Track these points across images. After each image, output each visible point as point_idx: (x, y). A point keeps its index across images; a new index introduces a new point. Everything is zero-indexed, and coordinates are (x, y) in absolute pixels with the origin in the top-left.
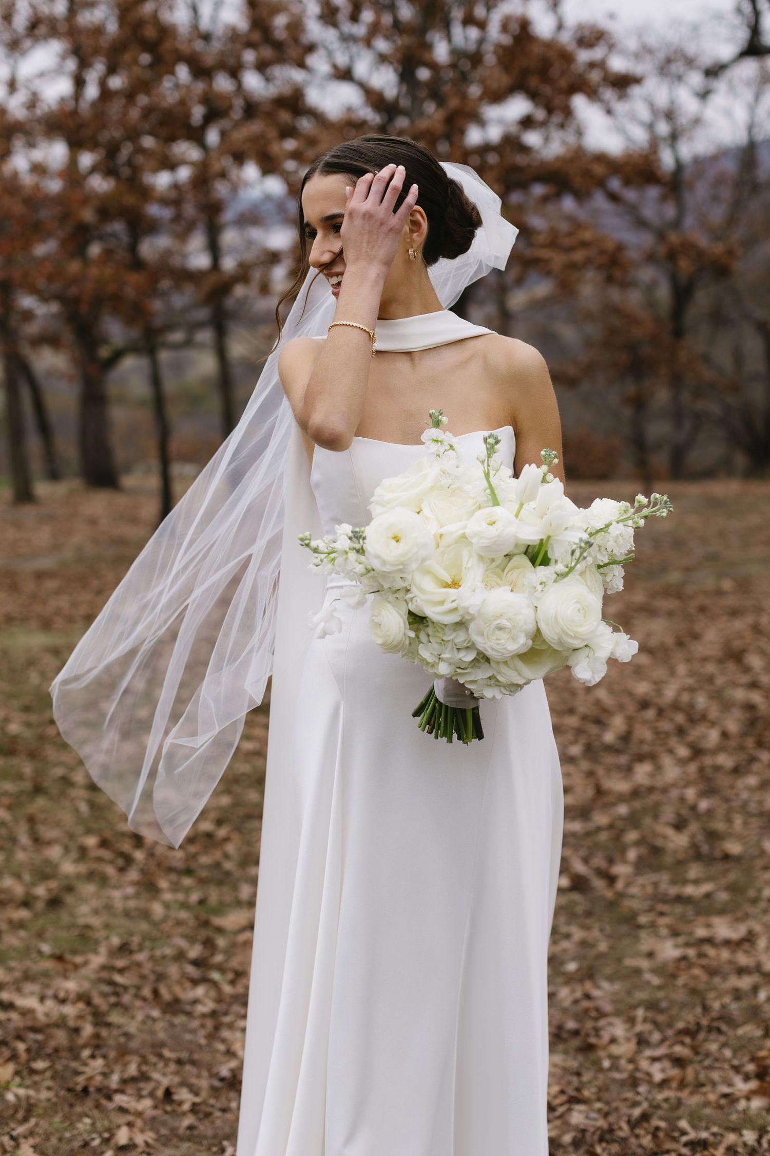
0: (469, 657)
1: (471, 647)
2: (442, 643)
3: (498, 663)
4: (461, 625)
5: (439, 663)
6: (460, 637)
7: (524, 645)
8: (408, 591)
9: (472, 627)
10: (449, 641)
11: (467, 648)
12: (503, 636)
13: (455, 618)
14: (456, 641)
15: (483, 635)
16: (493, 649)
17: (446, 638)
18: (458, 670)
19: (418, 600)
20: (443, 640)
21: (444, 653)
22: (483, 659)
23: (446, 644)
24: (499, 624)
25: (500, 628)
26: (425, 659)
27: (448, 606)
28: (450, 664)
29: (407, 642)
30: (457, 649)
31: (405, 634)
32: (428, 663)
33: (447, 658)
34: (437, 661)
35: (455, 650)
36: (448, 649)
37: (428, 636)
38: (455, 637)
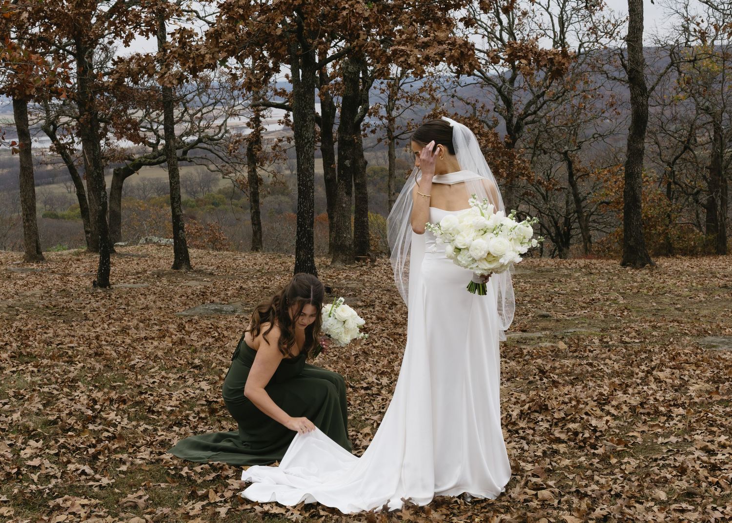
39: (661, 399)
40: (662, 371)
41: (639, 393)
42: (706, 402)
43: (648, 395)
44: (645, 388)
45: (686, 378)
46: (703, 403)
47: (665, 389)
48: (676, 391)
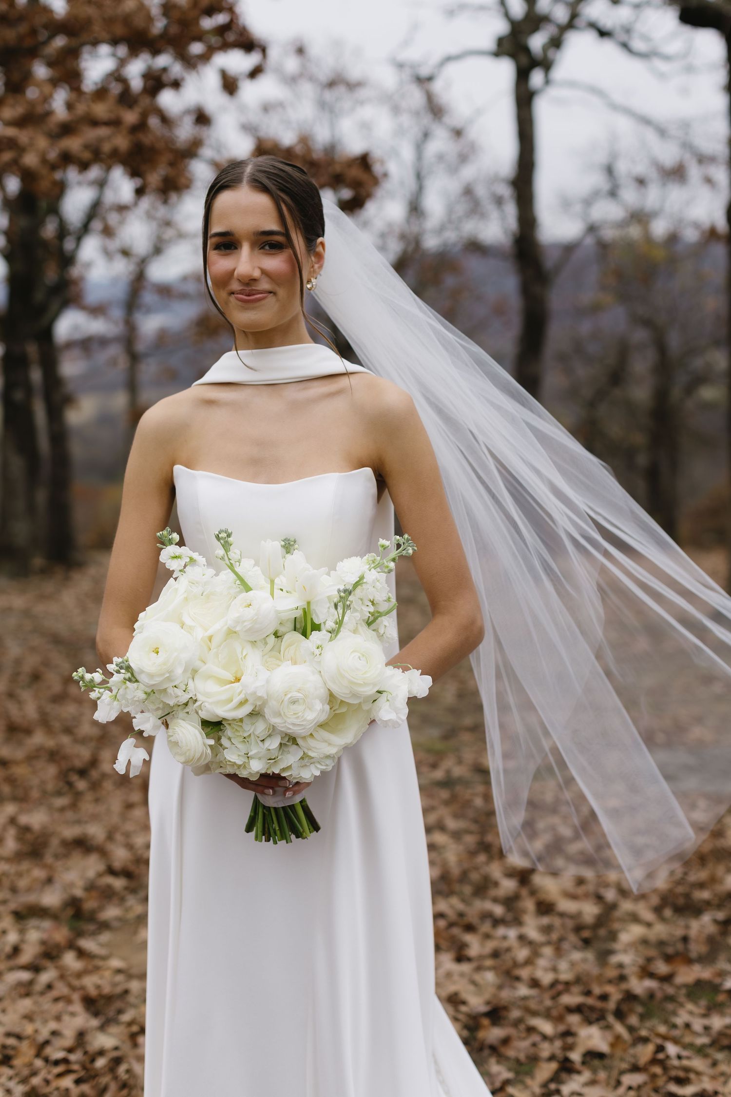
0: (274, 744)
1: (272, 731)
2: (246, 740)
3: (304, 738)
4: (255, 714)
5: (249, 762)
6: (260, 728)
7: (323, 711)
8: (196, 701)
9: (267, 712)
10: (250, 735)
11: (270, 736)
12: (298, 708)
13: (247, 709)
14: (257, 733)
15: (280, 715)
16: (294, 724)
17: (245, 735)
18: (269, 761)
19: (206, 704)
20: (245, 738)
21: (251, 751)
22: (290, 740)
23: (249, 740)
24: (291, 697)
25: (294, 702)
26: (235, 763)
27: (236, 700)
28: (260, 759)
29: (209, 751)
30: (261, 741)
31: (204, 744)
32: (239, 766)
33: (255, 754)
34: (247, 761)
35: (259, 742)
36: (253, 744)
37: (230, 739)
38: (255, 729)
39: (546, 978)
40: (555, 874)
41: (496, 954)
42: (659, 995)
43: (516, 965)
44: (512, 933)
45: (610, 895)
46: (651, 995)
47: (561, 939)
48: (587, 942)
